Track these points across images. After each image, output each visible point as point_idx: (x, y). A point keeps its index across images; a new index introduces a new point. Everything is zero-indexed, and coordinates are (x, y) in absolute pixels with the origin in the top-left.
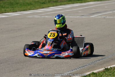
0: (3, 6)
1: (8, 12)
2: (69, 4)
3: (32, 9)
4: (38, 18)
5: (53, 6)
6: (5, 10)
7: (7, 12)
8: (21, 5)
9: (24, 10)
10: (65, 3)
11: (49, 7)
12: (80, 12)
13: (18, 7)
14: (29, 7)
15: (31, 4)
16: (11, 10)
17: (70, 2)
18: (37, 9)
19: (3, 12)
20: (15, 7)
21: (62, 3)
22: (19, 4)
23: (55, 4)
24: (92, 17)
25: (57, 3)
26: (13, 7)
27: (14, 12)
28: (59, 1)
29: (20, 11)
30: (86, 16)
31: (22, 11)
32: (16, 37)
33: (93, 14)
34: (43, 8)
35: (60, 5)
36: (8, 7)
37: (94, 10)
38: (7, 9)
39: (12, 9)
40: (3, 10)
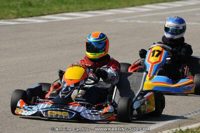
0: (65, 1)
1: (73, 12)
2: (179, 1)
3: (115, 6)
4: (125, 23)
5: (152, 3)
6: (68, 8)
7: (70, 10)
9: (100, 9)
11: (143, 4)
12: (198, 14)
13: (90, 4)
16: (77, 8)
18: (123, 7)
19: (64, 11)
20: (86, 3)
26: (81, 3)
27: (82, 11)
29: (94, 10)
34: (133, 6)
35: (164, 2)
36: (73, 3)
38: (71, 7)
39: (80, 6)
40: (64, 7)
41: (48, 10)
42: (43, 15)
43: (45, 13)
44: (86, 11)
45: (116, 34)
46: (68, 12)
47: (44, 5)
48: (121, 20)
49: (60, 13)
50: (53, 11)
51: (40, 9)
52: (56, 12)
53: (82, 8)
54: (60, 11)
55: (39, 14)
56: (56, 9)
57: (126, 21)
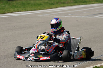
0: (16, 6)
1: (21, 11)
2: (75, 5)
3: (42, 9)
4: (47, 17)
5: (61, 7)
6: (18, 10)
8: (32, 5)
9: (35, 10)
10: (71, 4)
11: (57, 7)
12: (85, 12)
13: (30, 7)
14: (39, 7)
15: (41, 5)
16: (23, 10)
17: (76, 4)
18: (46, 9)
19: (16, 11)
20: (27, 7)
21: (69, 4)
22: (30, 5)
23: (62, 5)
24: (96, 18)
25: (64, 4)
26: (25, 7)
27: (25, 11)
28: (66, 3)
29: (31, 11)
30: (90, 16)
31: (33, 10)
32: (28, 33)
33: (97, 14)
34: (52, 8)
35: (67, 6)
36: (21, 7)
37: (97, 11)
38: (20, 9)
39: (24, 8)
40: (16, 9)
41: (8, 11)
42: (5, 13)
43: (6, 12)
44: (28, 11)
45: (43, 23)
46: (18, 12)
47: (6, 8)
48: (45, 16)
49: (14, 12)
50: (10, 11)
51: (4, 10)
52: (12, 12)
53: (25, 9)
54: (14, 11)
55: (3, 13)
56: (12, 10)
57: (48, 16)
